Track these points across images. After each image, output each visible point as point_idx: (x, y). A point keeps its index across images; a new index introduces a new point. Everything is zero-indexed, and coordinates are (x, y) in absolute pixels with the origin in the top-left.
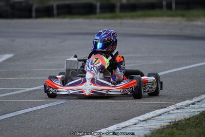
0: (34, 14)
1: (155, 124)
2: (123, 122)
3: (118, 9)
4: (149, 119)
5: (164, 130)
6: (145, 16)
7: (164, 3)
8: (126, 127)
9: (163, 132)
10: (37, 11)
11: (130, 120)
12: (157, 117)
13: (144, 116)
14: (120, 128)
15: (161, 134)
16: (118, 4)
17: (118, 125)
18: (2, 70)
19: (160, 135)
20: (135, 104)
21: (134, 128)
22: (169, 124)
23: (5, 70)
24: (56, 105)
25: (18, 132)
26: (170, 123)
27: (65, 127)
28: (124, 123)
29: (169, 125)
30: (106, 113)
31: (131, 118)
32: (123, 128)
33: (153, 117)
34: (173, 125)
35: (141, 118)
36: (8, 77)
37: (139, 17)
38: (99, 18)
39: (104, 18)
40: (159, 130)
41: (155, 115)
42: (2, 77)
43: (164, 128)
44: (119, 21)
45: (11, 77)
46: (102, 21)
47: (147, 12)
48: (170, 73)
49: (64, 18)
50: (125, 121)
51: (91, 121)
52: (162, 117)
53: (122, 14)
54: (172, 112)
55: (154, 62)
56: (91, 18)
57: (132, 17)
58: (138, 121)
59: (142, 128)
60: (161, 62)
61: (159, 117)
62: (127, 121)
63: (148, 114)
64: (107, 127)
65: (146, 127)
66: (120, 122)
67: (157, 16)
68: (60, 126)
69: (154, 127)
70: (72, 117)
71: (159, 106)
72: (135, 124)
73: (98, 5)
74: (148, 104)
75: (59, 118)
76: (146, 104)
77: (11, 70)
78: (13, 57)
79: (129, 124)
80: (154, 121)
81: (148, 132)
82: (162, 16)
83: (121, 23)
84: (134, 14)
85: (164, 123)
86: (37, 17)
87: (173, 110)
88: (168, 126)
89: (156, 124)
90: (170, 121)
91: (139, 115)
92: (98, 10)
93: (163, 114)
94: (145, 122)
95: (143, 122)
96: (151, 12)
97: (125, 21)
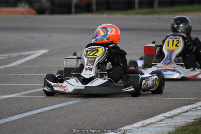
0: (73, 10)
1: (180, 121)
2: (149, 118)
3: (156, 5)
4: (175, 115)
8: (152, 123)
9: (187, 129)
10: (77, 6)
11: (156, 117)
12: (183, 114)
13: (170, 112)
14: (145, 125)
15: (185, 131)
17: (143, 121)
18: (35, 66)
19: (184, 133)
20: (163, 100)
21: (160, 125)
22: (194, 121)
23: (38, 66)
25: (42, 129)
26: (196, 119)
27: (90, 124)
30: (132, 110)
31: (158, 115)
32: (148, 124)
33: (180, 114)
34: (199, 121)
35: (167, 114)
36: (39, 73)
38: (137, 14)
39: (142, 14)
40: (184, 127)
41: (182, 111)
42: (34, 73)
43: (189, 125)
44: (156, 16)
46: (139, 16)
47: (185, 7)
49: (102, 13)
50: (151, 117)
51: (116, 117)
52: (189, 113)
53: (161, 10)
54: (199, 108)
56: (129, 14)
57: (170, 13)
58: (164, 118)
59: (167, 124)
61: (186, 114)
62: (153, 118)
63: (175, 110)
64: (132, 124)
65: (171, 124)
66: (146, 119)
67: (195, 11)
68: (85, 122)
69: (180, 124)
71: (187, 102)
72: (161, 121)
74: (176, 100)
75: (84, 115)
76: (174, 100)
77: (43, 66)
78: (48, 52)
79: (155, 120)
80: (180, 118)
81: (172, 130)
82: (199, 11)
83: (159, 18)
84: (172, 9)
85: (190, 119)
86: (77, 12)
87: (200, 106)
88: (193, 123)
89: (182, 121)
90: (196, 117)
91: (165, 112)
92: (137, 5)
93: (190, 110)
94: (171, 119)
96: (189, 7)
97: (162, 16)
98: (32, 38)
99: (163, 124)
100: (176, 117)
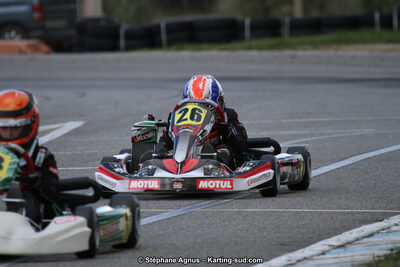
0: (122, 43)
1: (361, 253)
2: (298, 249)
3: (285, 30)
4: (349, 243)
5: (380, 265)
6: (339, 42)
7: (377, 16)
8: (305, 259)
10: (129, 36)
11: (313, 246)
12: (365, 240)
13: (340, 236)
14: (293, 262)
16: (287, 20)
17: (289, 255)
18: (62, 153)
20: (321, 213)
21: (321, 262)
22: (389, 252)
23: (68, 153)
24: (168, 219)
26: (392, 250)
28: (300, 251)
29: (390, 255)
30: (265, 234)
31: (315, 242)
32: (299, 261)
33: (357, 239)
34: (397, 253)
35: (334, 241)
36: (72, 166)
37: (328, 44)
38: (250, 48)
39: (260, 48)
40: (370, 264)
41: (362, 234)
43: (379, 262)
44: (288, 53)
45: (79, 166)
46: (254, 53)
47: (343, 35)
48: (390, 152)
49: (179, 49)
50: (304, 246)
51: (236, 249)
52: (376, 239)
53: (295, 40)
54: (395, 228)
55: (358, 132)
56: (233, 49)
57: (315, 46)
58: (327, 248)
59: (337, 260)
60: (372, 130)
61: (370, 239)
62: (307, 248)
63: (347, 233)
65: (344, 259)
66: (293, 251)
67: (364, 42)
69: (361, 258)
70: (199, 240)
71: (369, 217)
72: (323, 253)
73: (248, 22)
74: (348, 213)
75: (173, 245)
76: (344, 214)
77: (79, 152)
78: (83, 126)
79: (311, 253)
80: (359, 247)
82: (373, 41)
83: (293, 57)
84: (318, 38)
85: (381, 249)
86: (128, 48)
87: (396, 225)
88: (387, 257)
89: (364, 252)
90: (391, 246)
91: (329, 236)
92: (247, 33)
93: (378, 232)
94: (341, 250)
95: (338, 250)
96: (351, 35)
97: (299, 53)
98: (48, 99)
99: (328, 259)
100: (351, 246)
